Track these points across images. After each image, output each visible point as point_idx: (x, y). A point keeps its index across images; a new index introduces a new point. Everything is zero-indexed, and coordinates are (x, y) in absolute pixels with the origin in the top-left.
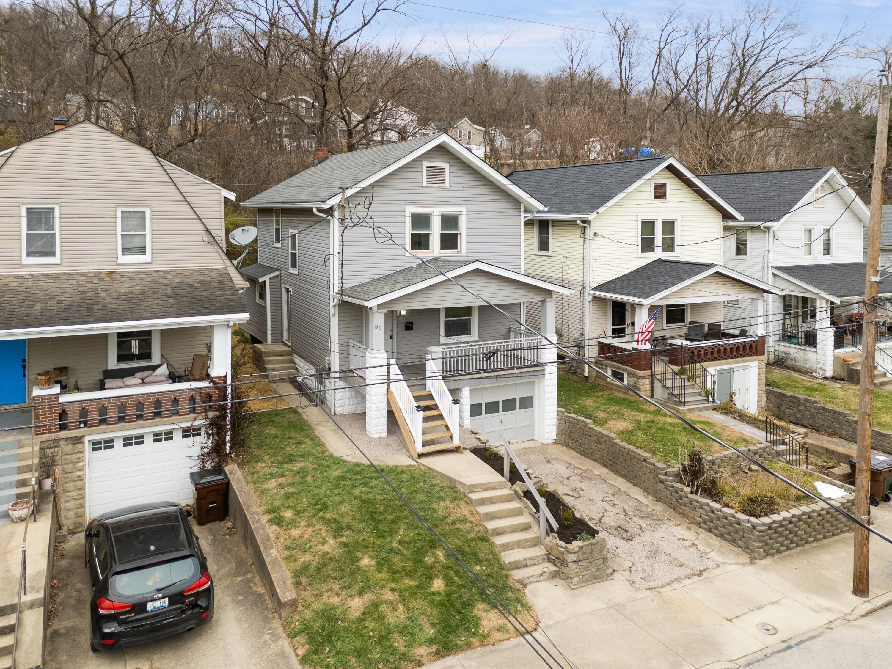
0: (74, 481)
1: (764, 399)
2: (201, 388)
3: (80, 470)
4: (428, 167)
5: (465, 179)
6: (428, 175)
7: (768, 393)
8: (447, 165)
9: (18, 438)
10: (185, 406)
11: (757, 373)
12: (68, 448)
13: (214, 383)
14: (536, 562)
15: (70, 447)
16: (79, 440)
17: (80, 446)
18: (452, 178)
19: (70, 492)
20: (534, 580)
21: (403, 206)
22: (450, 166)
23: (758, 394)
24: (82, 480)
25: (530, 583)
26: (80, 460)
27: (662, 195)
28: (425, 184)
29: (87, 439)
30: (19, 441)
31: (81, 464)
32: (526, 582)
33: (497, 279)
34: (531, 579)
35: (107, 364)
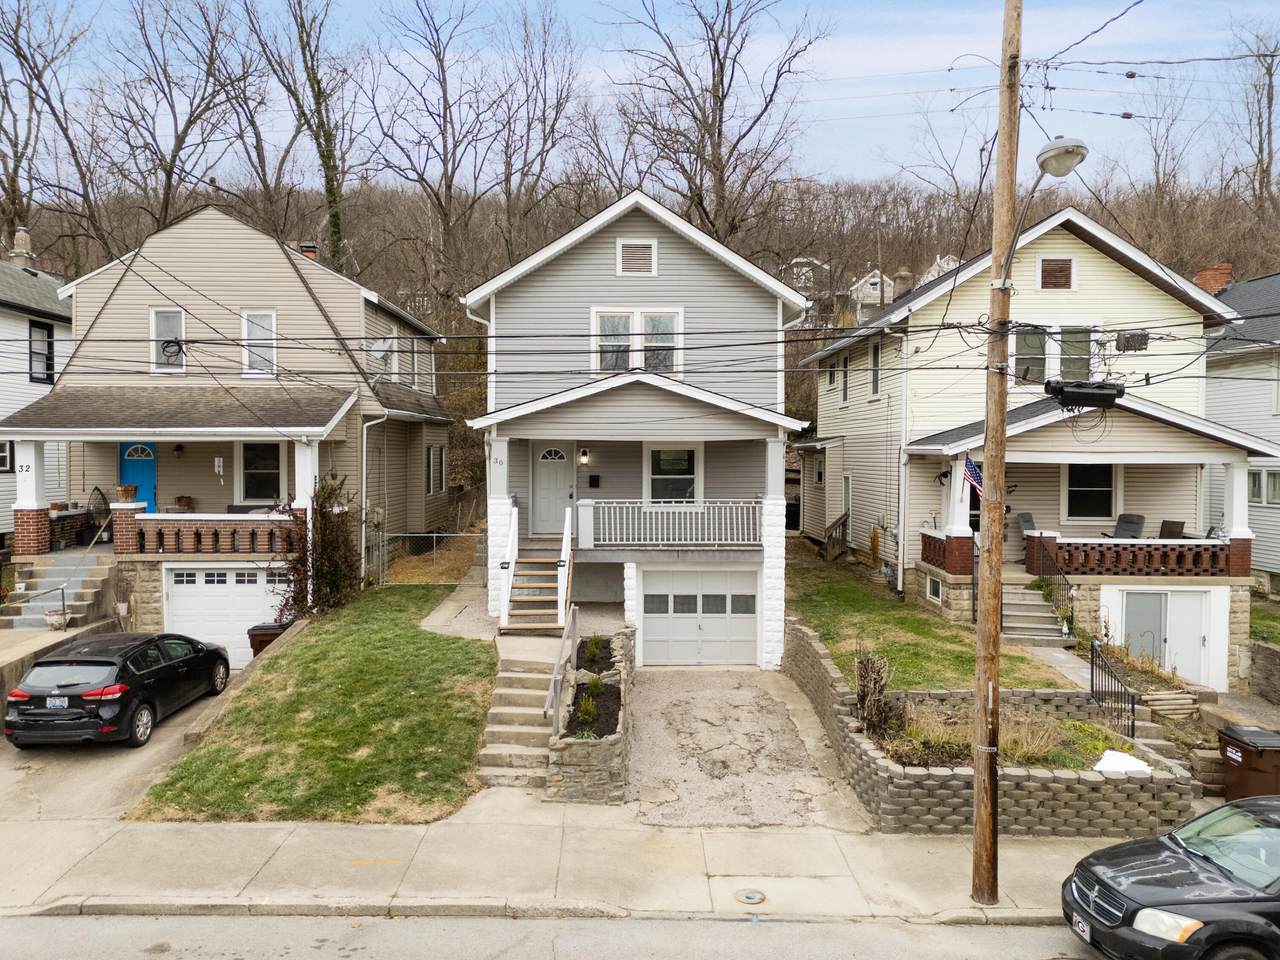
0: (151, 613)
1: (1245, 662)
2: (280, 521)
3: (156, 601)
4: (624, 246)
5: (682, 262)
6: (625, 260)
7: (1255, 652)
8: (654, 242)
9: (98, 555)
10: (262, 541)
11: (1228, 610)
12: (145, 574)
13: (295, 516)
14: (527, 763)
15: (147, 572)
16: (154, 566)
17: (156, 573)
18: (662, 262)
19: (148, 625)
20: (506, 782)
21: (586, 305)
22: (659, 243)
23: (1230, 650)
24: (158, 613)
25: (500, 785)
26: (156, 590)
27: (1063, 281)
28: (619, 272)
29: (165, 566)
30: (98, 558)
31: (158, 594)
32: (492, 782)
33: (679, 401)
34: (500, 780)
35: (233, 499)
